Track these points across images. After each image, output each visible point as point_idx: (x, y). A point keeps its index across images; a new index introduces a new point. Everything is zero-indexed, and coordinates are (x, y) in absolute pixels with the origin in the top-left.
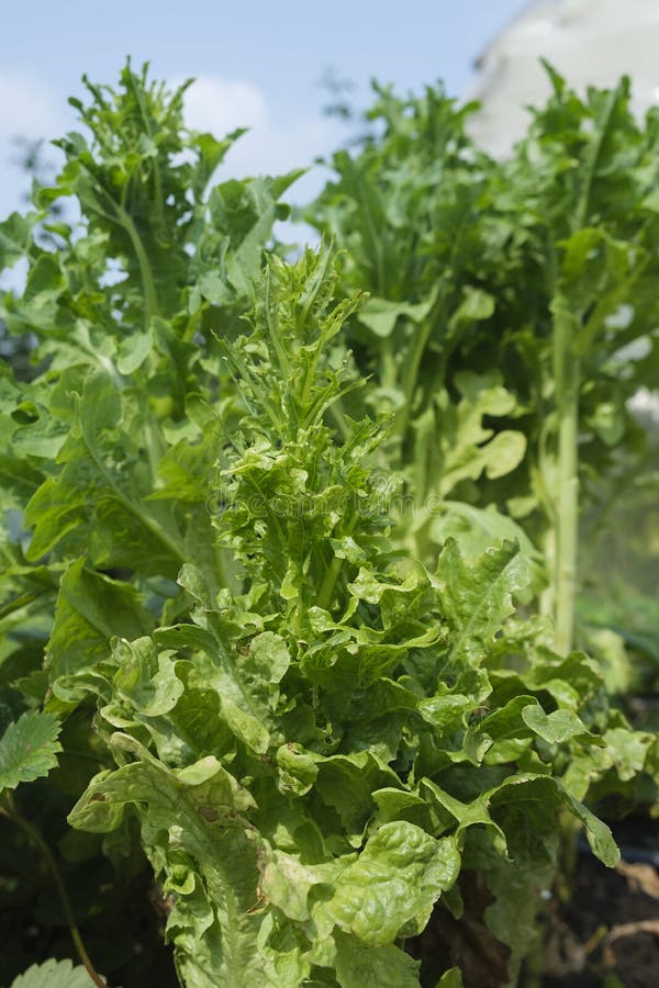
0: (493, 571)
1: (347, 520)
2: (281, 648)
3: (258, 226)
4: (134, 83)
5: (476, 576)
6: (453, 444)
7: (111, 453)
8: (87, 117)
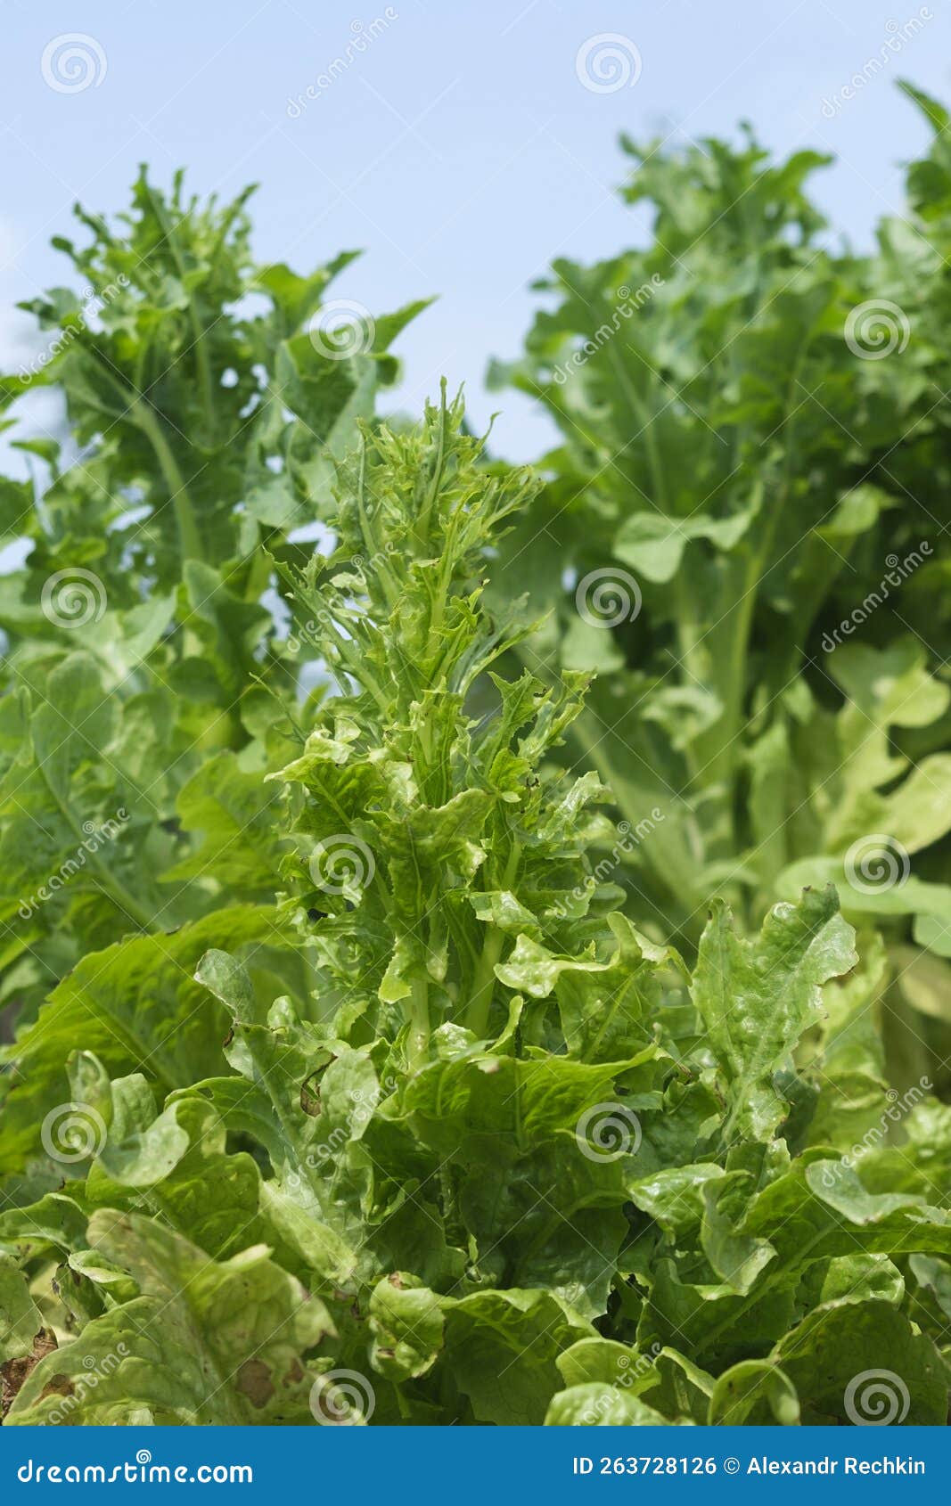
0: (786, 949)
1: (499, 856)
2: (366, 1075)
3: (356, 398)
4: (154, 202)
5: (760, 961)
6: (836, 795)
7: (100, 807)
8: (84, 262)
